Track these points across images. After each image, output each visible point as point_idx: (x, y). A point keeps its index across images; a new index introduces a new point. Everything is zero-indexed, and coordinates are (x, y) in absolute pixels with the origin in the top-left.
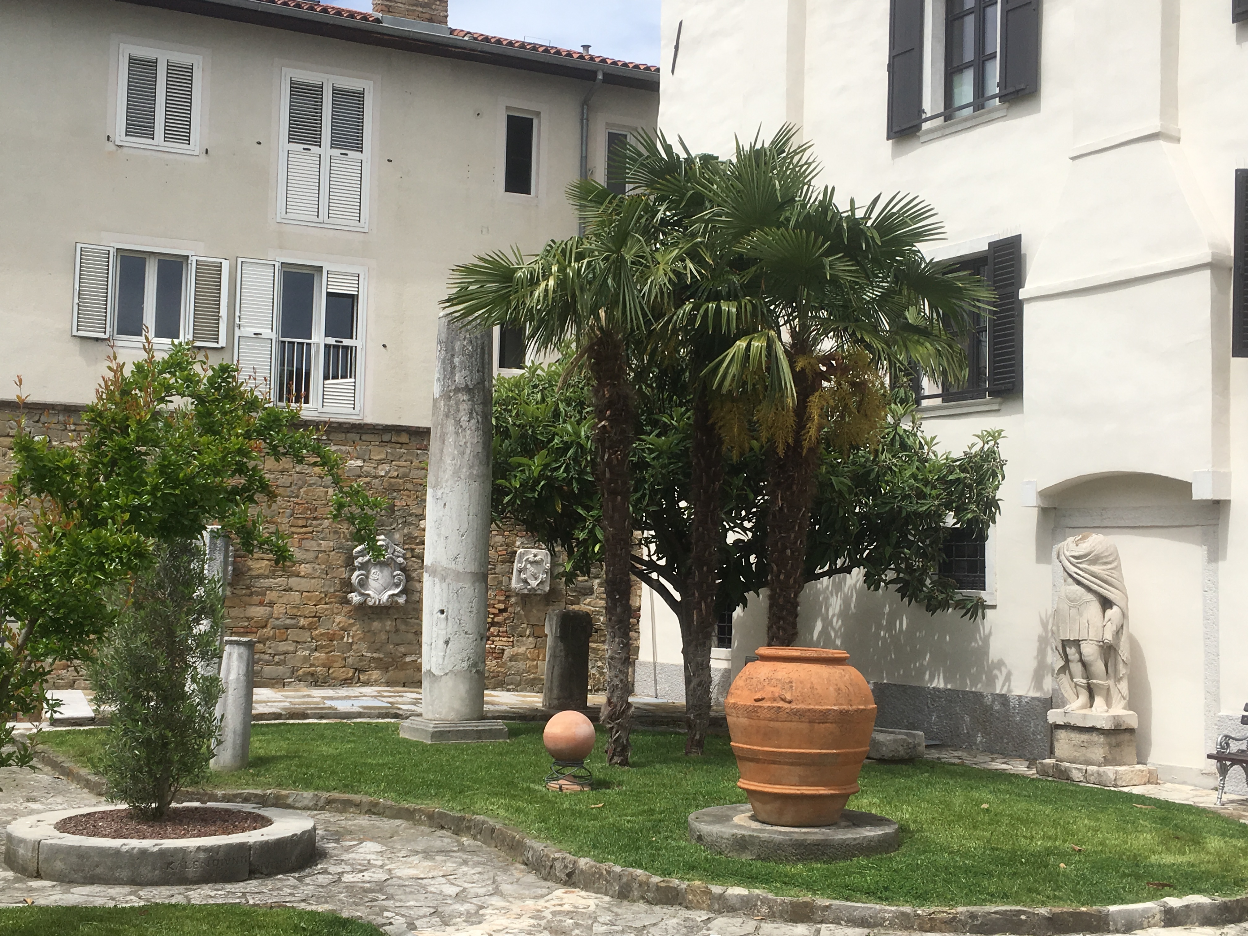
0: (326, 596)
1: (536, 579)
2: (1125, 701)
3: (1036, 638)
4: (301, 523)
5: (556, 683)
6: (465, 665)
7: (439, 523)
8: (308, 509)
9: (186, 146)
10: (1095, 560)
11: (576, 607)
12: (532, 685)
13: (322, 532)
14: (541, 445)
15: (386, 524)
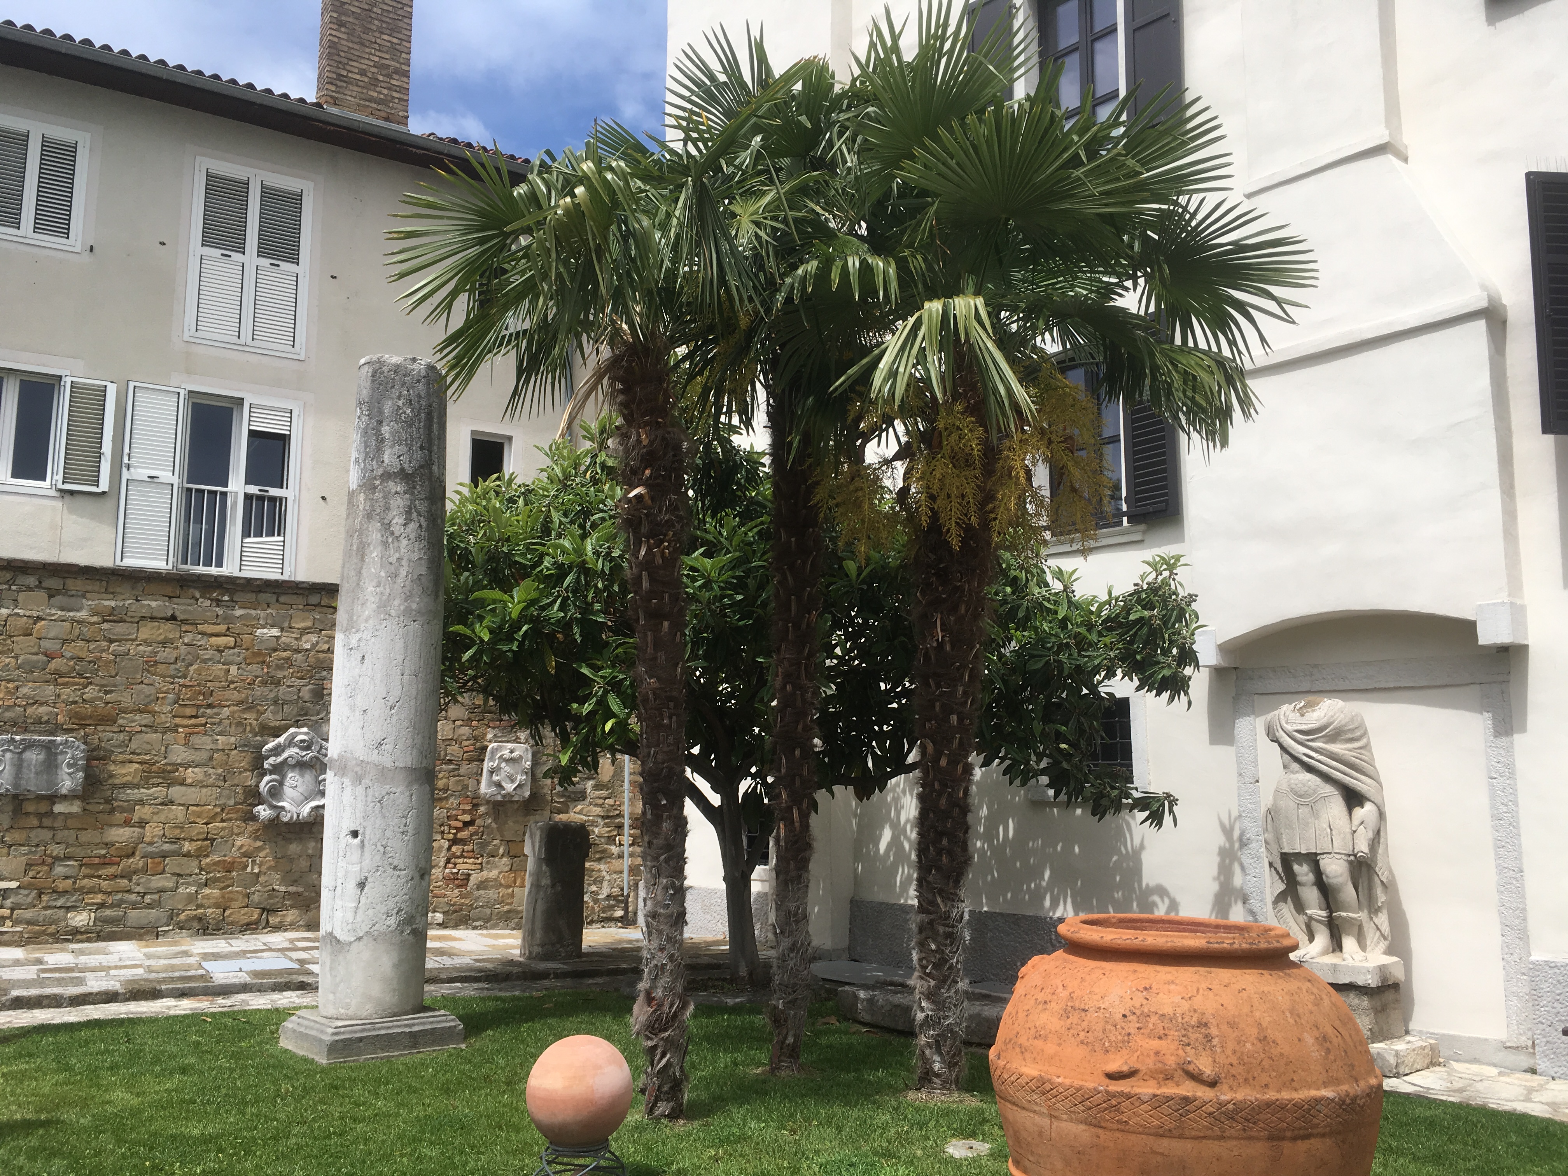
0: (223, 810)
1: (513, 781)
2: (1386, 943)
3: (1217, 850)
4: (189, 711)
5: (539, 924)
6: (392, 921)
7: (353, 689)
8: (200, 693)
9: (64, 241)
10: (1336, 736)
11: (563, 817)
12: (507, 919)
13: (220, 723)
14: (523, 572)
15: (311, 712)
